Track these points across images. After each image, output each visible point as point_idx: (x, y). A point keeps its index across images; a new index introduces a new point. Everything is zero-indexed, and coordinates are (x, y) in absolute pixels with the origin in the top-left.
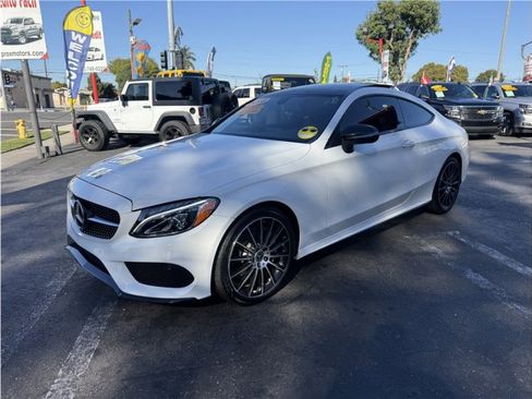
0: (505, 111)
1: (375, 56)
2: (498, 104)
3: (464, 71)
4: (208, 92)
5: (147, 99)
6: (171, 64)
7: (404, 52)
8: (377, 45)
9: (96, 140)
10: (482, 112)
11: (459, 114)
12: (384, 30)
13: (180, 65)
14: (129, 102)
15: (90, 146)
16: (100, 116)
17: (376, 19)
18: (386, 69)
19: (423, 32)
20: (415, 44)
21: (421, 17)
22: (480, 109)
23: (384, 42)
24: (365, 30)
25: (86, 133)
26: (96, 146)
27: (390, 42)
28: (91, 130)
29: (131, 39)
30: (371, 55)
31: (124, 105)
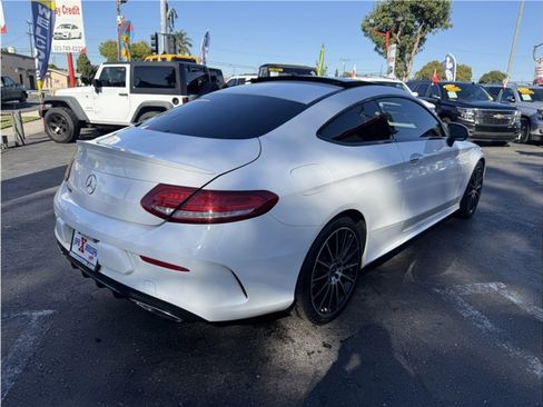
0: (523, 116)
1: (381, 50)
2: (515, 109)
3: (468, 71)
4: (196, 81)
5: (124, 85)
6: (162, 48)
7: (411, 48)
8: (384, 38)
9: (64, 130)
10: (499, 116)
11: (474, 117)
12: (391, 23)
13: (172, 50)
14: (104, 88)
15: (56, 137)
16: (69, 102)
17: (384, 10)
18: (393, 64)
19: (432, 27)
20: (423, 39)
21: (431, 10)
22: (496, 113)
23: (391, 36)
24: (372, 21)
25: (54, 121)
26: (64, 136)
27: (397, 36)
28: (59, 119)
29: (119, 18)
30: (376, 49)
31: (97, 91)
